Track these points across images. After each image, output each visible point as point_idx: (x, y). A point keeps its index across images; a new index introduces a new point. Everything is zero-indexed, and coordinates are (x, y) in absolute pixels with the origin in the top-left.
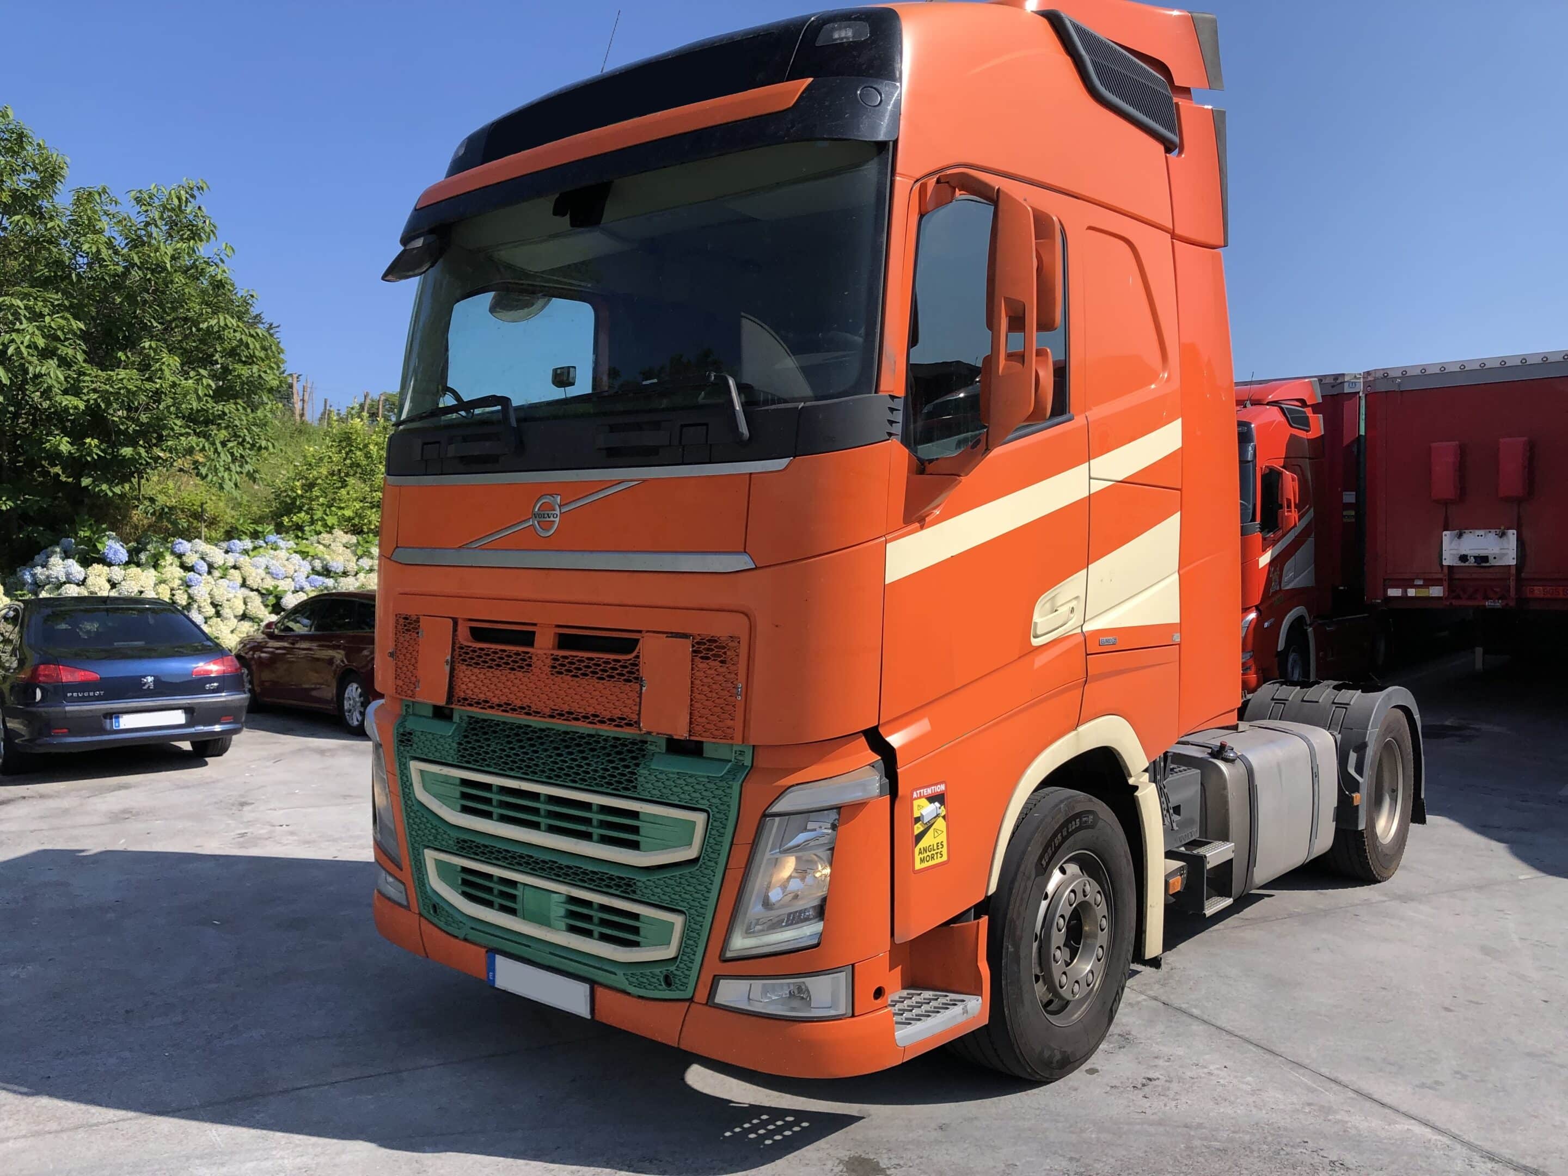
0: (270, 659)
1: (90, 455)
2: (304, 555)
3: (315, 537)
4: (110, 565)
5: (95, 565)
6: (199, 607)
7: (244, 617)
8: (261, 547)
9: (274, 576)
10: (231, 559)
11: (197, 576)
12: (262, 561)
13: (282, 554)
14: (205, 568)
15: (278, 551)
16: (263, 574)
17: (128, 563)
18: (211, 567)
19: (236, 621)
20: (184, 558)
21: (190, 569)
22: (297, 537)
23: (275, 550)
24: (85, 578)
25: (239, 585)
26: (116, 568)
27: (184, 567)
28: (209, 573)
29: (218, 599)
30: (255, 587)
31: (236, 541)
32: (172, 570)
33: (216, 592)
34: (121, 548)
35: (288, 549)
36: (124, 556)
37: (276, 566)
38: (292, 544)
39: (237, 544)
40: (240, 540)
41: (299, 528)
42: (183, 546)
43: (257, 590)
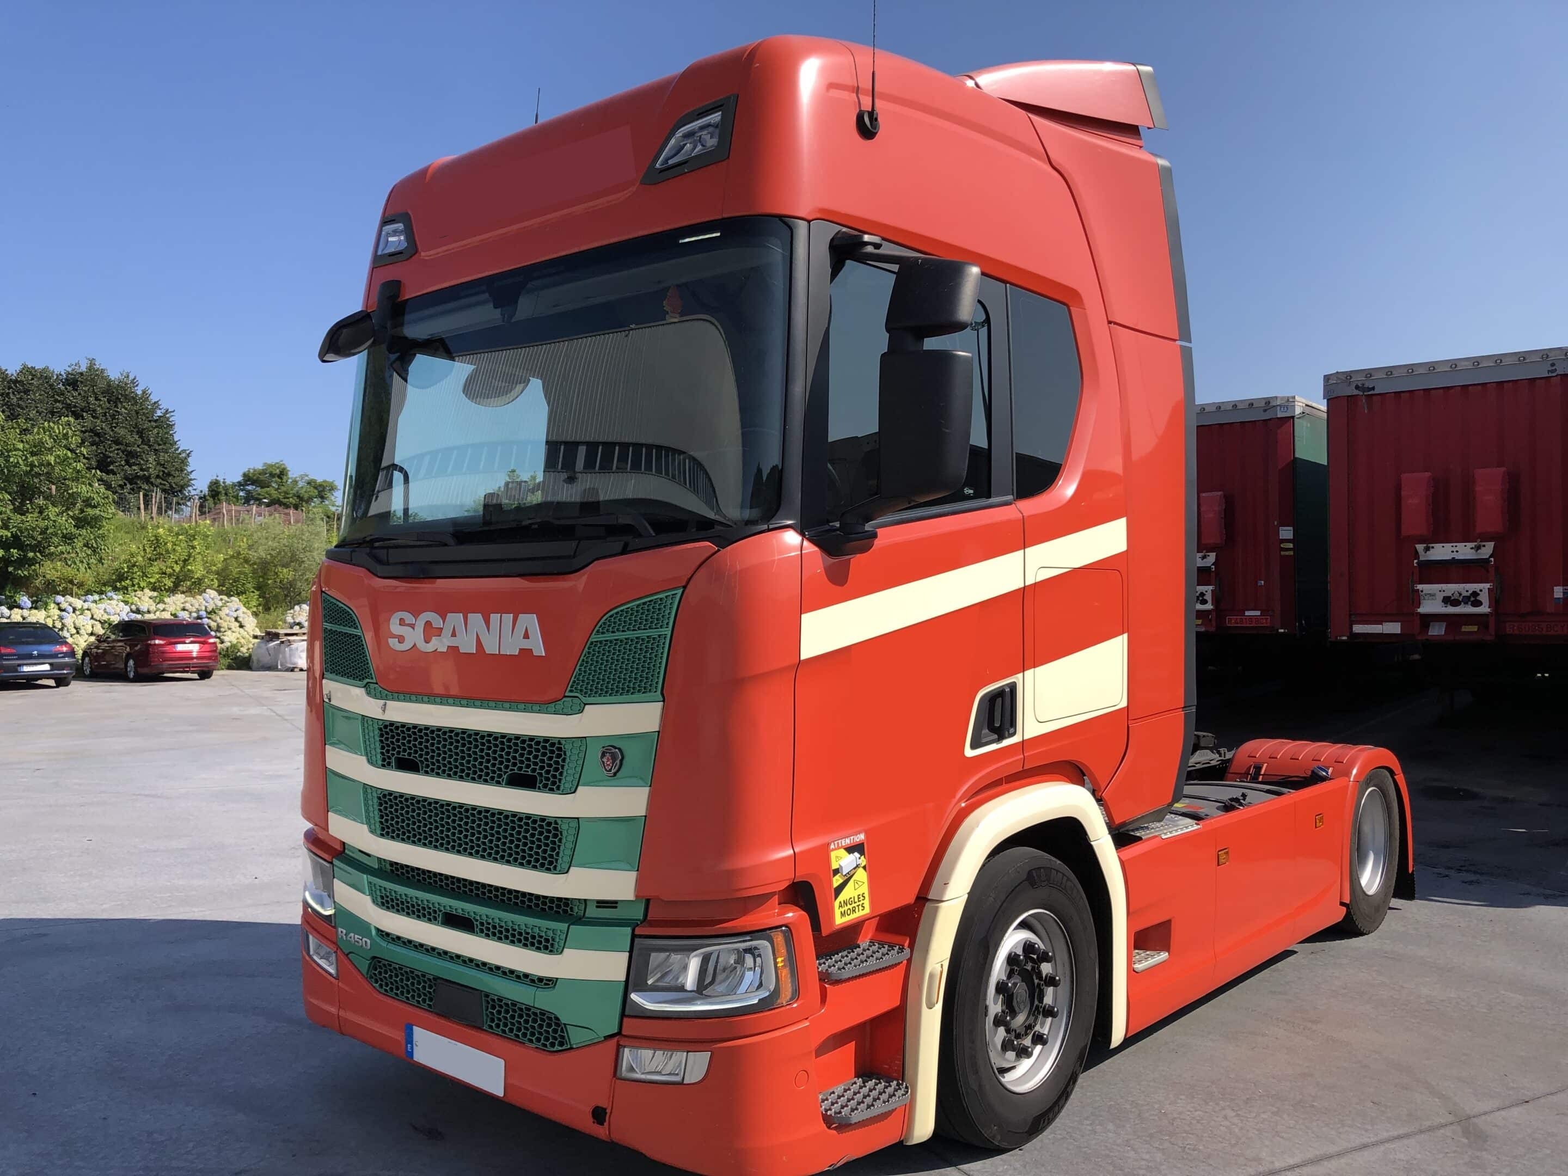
0: (103, 653)
1: (13, 556)
2: (126, 603)
3: (134, 593)
4: (22, 609)
5: (15, 609)
6: (68, 629)
7: (92, 634)
8: (103, 599)
9: (108, 614)
10: (86, 606)
11: (67, 614)
12: (102, 606)
13: (114, 602)
14: (71, 610)
15: (112, 601)
16: (103, 613)
17: (31, 608)
18: (74, 610)
19: (87, 636)
20: (61, 605)
21: (64, 610)
22: (124, 593)
23: (110, 600)
24: (10, 616)
25: (89, 619)
26: (25, 610)
27: (61, 610)
28: (74, 612)
29: (78, 625)
30: (98, 619)
31: (89, 596)
32: (55, 612)
33: (76, 622)
34: (27, 601)
35: (118, 600)
36: (29, 604)
37: (109, 609)
38: (121, 597)
39: (90, 598)
40: (92, 595)
41: (126, 588)
42: (59, 598)
43: (99, 621)
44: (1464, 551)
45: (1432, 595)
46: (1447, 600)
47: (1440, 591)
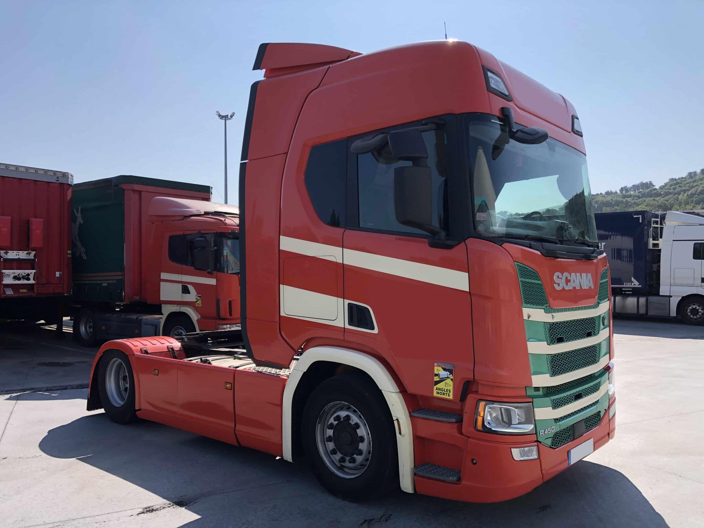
44: (22, 255)
45: (9, 275)
46: (15, 278)
47: (13, 273)
